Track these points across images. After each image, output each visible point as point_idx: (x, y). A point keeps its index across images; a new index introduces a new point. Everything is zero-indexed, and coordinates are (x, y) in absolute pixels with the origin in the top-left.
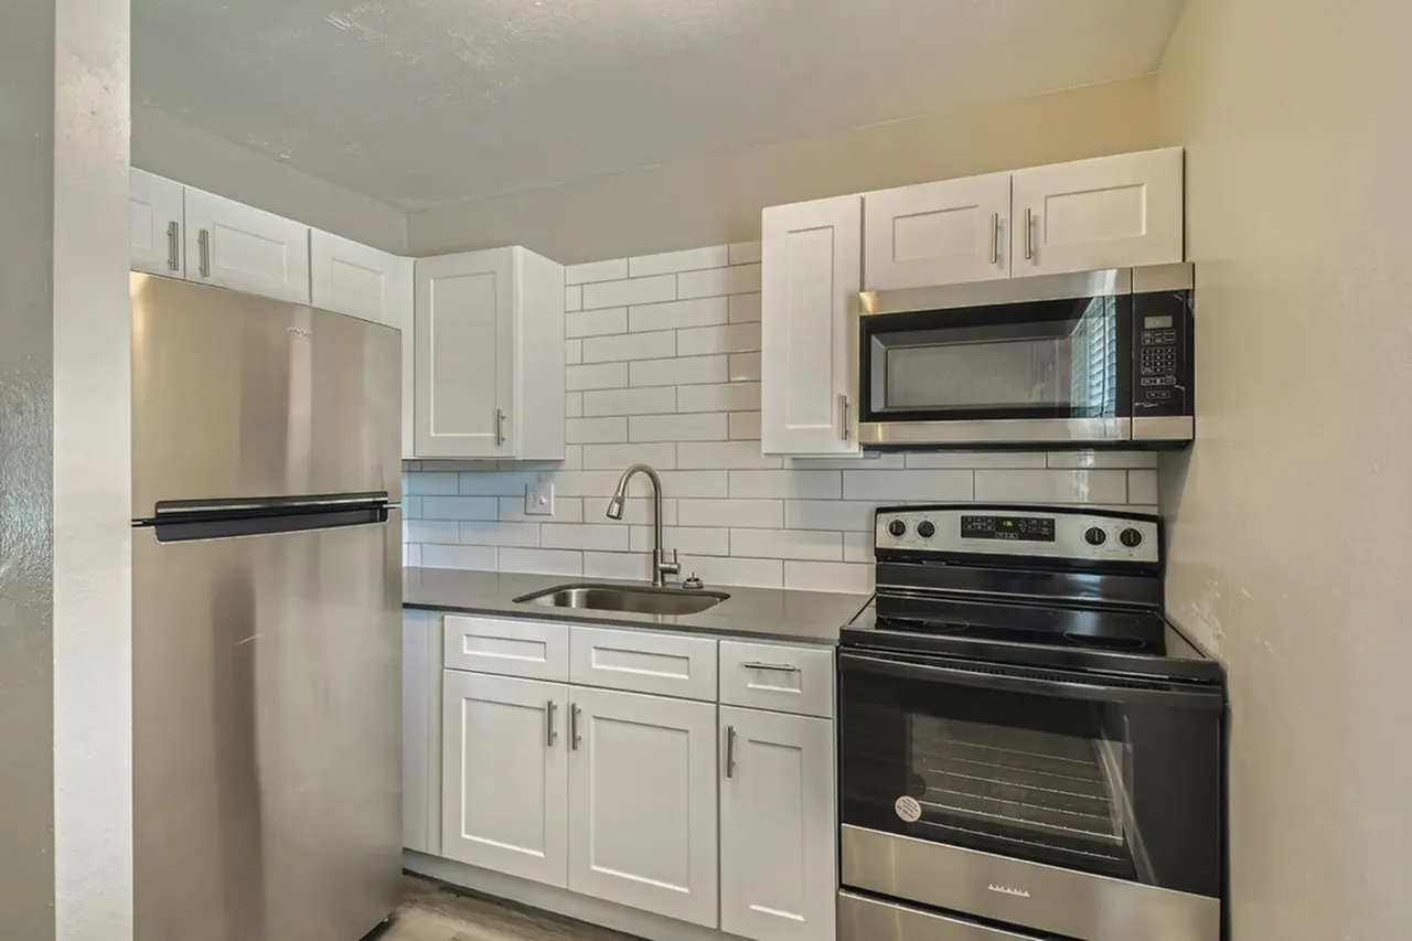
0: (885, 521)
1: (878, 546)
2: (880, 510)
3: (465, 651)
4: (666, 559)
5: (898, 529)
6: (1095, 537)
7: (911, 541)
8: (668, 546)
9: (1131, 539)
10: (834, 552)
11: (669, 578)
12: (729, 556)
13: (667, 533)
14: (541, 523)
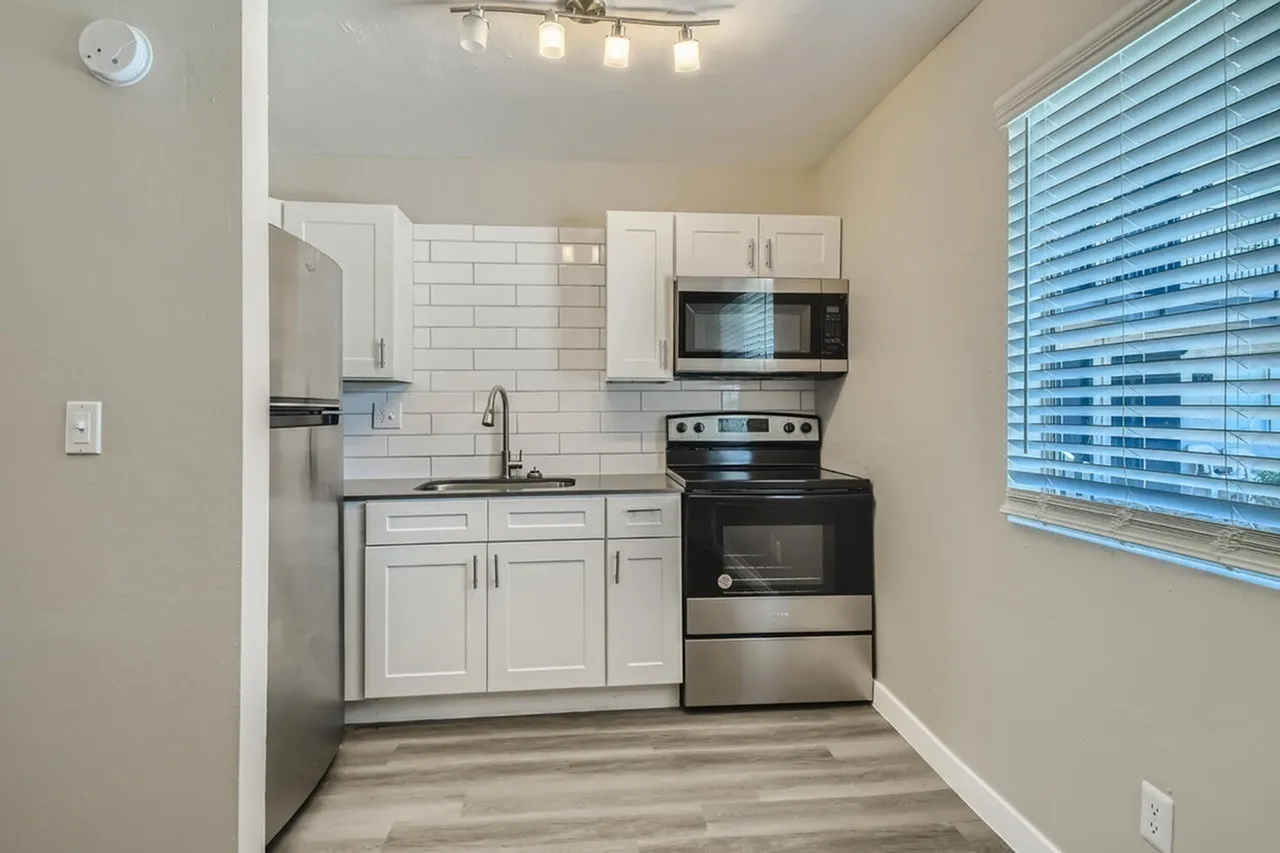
0: (674, 423)
1: (670, 439)
2: (669, 417)
3: (388, 530)
4: (513, 458)
5: (681, 429)
6: (790, 428)
7: (690, 435)
8: (513, 449)
9: (806, 429)
10: (635, 446)
11: (514, 473)
12: (560, 454)
13: (512, 438)
14: (388, 435)
